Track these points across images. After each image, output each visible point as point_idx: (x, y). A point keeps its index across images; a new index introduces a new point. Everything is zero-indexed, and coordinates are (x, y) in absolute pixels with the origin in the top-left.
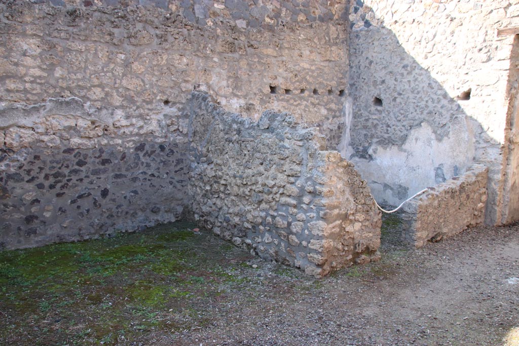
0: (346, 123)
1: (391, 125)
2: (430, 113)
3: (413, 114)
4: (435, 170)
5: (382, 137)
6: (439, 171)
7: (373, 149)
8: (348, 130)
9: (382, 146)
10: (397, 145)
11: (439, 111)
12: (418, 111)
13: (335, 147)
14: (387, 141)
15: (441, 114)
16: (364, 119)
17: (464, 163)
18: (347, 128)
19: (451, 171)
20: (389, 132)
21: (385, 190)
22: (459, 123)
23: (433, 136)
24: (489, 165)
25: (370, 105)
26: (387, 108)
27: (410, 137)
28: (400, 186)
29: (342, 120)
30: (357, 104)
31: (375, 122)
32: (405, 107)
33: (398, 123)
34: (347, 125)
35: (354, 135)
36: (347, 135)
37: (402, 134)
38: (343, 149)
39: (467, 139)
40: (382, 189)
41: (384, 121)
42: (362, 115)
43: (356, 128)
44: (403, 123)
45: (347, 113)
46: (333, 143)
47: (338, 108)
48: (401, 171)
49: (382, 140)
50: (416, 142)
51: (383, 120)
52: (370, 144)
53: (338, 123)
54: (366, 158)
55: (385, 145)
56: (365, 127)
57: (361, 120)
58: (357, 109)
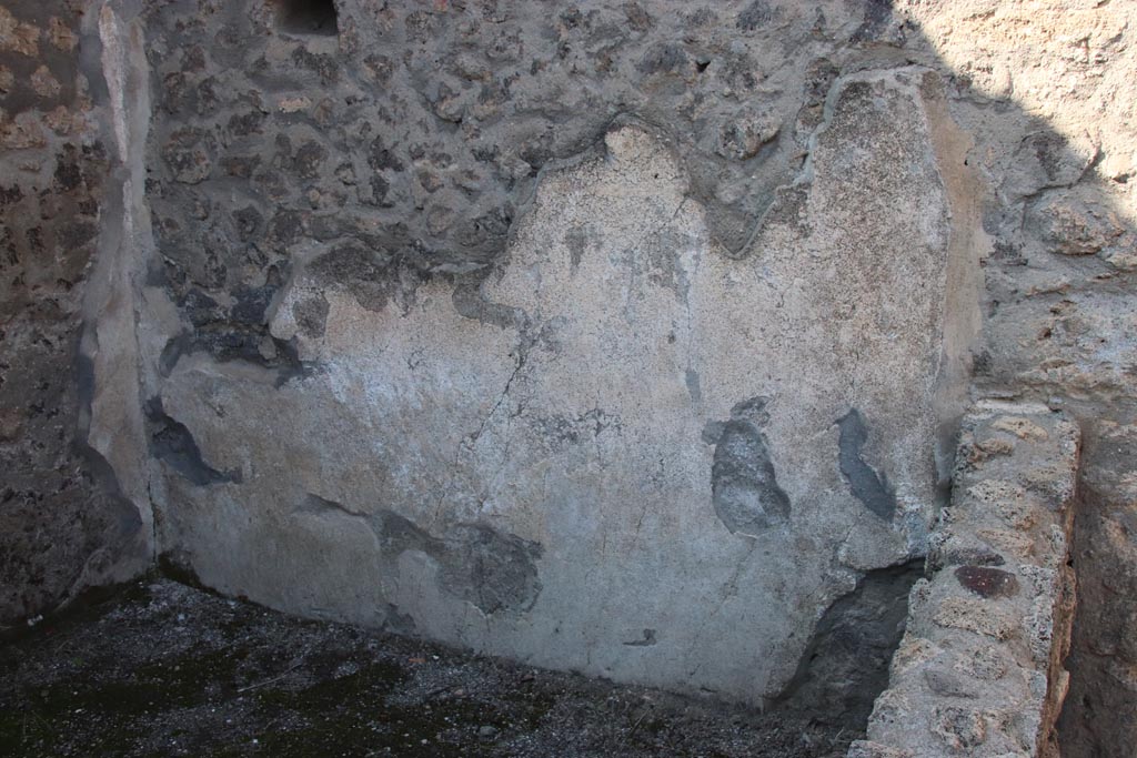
0: (114, 146)
1: (400, 154)
2: (663, 63)
3: (545, 75)
4: (707, 436)
5: (348, 227)
6: (740, 448)
7: (296, 308)
8: (134, 194)
9: (354, 289)
10: (449, 277)
11: (725, 51)
12: (577, 49)
13: (55, 303)
14: (382, 257)
15: (742, 71)
16: (224, 116)
17: (909, 392)
18: (128, 174)
19: (820, 443)
20: (390, 196)
21: (391, 554)
22: (879, 124)
23: (692, 222)
24: (1087, 411)
25: (260, 29)
26: (366, 38)
27: (535, 228)
28: (487, 533)
29: (86, 125)
30: (172, 20)
31: (300, 134)
32: (487, 33)
33: (445, 137)
34: (124, 157)
35: (177, 219)
36: (129, 224)
37: (477, 211)
38: (112, 308)
39: (933, 239)
40: (377, 546)
41: (352, 130)
42: (210, 96)
43: (186, 176)
44: (476, 135)
45: (115, 79)
46: (31, 279)
47: (43, 45)
48: (485, 441)
49: (348, 249)
50: (576, 261)
51: (350, 117)
52: (279, 278)
53: (57, 143)
54: (259, 360)
55: (373, 278)
56: (239, 170)
57: (209, 124)
58: (179, 53)
